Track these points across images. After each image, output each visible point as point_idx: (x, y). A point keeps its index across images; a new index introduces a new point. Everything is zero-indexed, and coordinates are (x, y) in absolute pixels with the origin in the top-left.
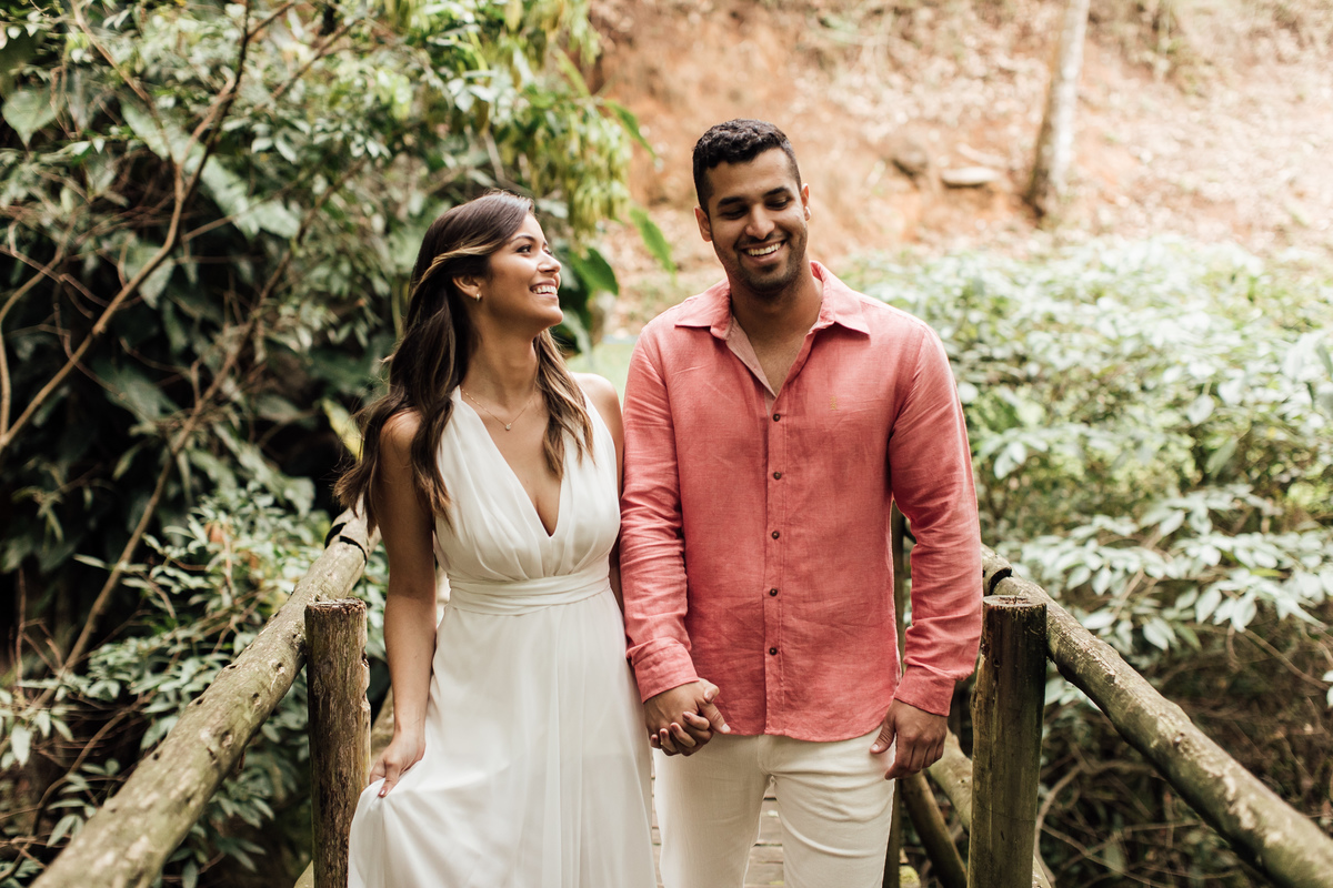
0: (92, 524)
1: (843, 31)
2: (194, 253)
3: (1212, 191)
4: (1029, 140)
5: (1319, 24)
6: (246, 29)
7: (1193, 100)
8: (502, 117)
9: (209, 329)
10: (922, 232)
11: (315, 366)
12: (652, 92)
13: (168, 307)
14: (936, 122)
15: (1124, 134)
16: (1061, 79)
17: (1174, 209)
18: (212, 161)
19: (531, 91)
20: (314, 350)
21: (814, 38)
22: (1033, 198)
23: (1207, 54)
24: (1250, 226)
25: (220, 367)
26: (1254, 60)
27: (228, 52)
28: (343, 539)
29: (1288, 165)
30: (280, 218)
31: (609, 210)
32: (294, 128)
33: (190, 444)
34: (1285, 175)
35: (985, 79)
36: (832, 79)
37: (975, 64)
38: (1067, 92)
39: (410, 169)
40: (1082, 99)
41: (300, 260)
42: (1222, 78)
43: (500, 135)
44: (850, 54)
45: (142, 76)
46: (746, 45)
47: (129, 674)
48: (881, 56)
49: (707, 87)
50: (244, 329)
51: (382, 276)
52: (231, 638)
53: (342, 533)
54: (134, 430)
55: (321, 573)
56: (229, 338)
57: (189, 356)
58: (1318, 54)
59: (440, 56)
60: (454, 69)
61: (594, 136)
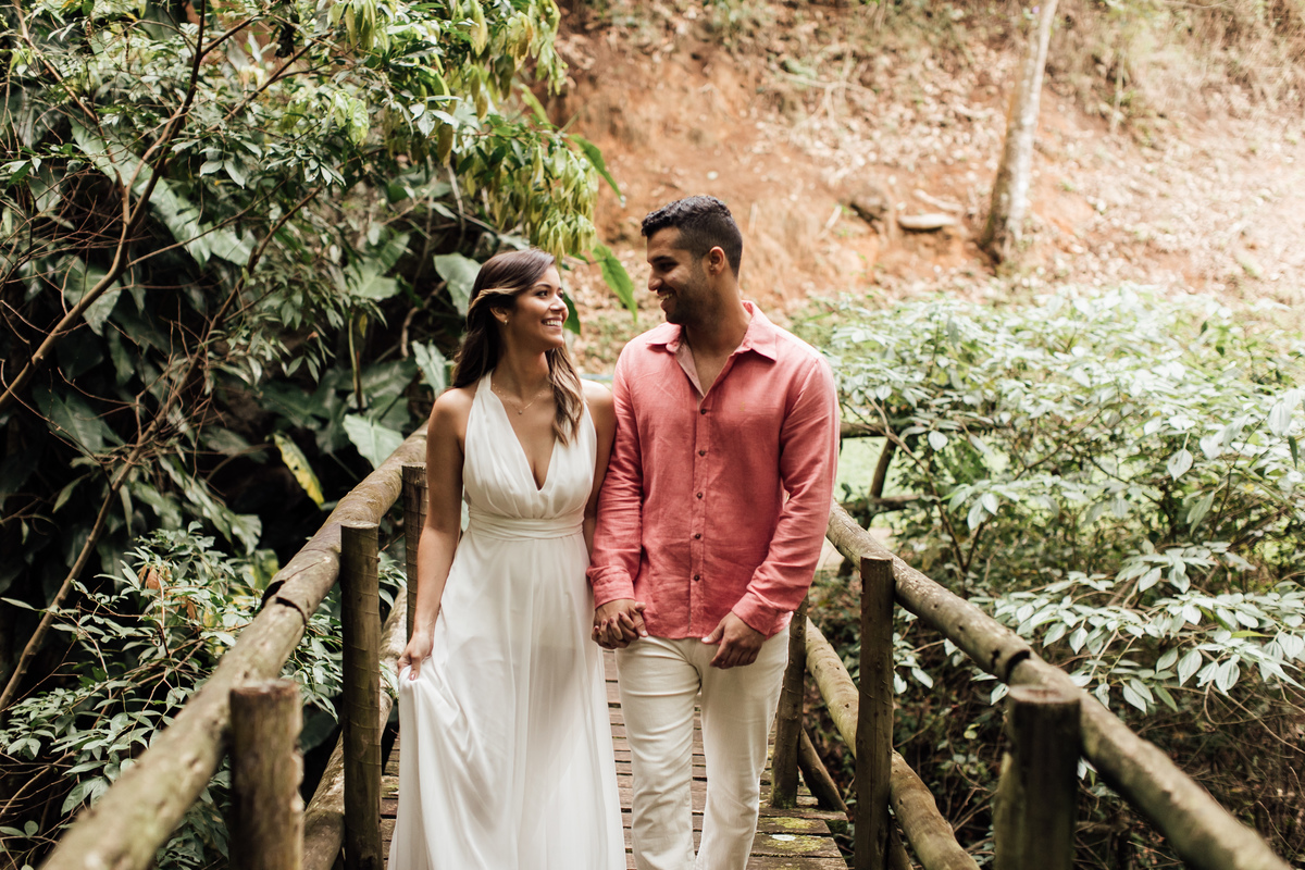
0: (30, 558)
1: (804, 76)
2: (142, 280)
3: (1163, 241)
4: (986, 188)
5: (1270, 80)
6: (198, 48)
7: (1147, 152)
8: (465, 146)
9: (156, 359)
10: (879, 276)
11: (265, 399)
12: (613, 131)
13: (115, 335)
14: (894, 166)
15: (1080, 183)
16: (1020, 127)
17: (1128, 259)
18: (161, 183)
19: (495, 122)
20: (265, 381)
21: (774, 81)
22: (990, 243)
23: (1161, 108)
24: (1203, 277)
25: (166, 399)
26: (1208, 114)
27: (182, 72)
28: (280, 601)
29: (1241, 217)
30: (232, 246)
31: (574, 246)
32: (247, 152)
33: (133, 477)
34: (1238, 227)
35: (943, 125)
36: (792, 121)
37: (934, 111)
38: (1025, 140)
39: (369, 200)
40: (1039, 148)
41: (251, 288)
42: (1175, 129)
43: (460, 165)
44: (810, 98)
45: (90, 95)
46: (708, 86)
47: (52, 730)
48: (840, 101)
49: (668, 127)
50: (190, 360)
51: (337, 308)
52: (162, 693)
53: (280, 594)
54: (76, 462)
55: (252, 642)
56: (177, 368)
57: (135, 385)
58: (1269, 110)
59: (402, 79)
60: (417, 93)
61: (560, 168)
